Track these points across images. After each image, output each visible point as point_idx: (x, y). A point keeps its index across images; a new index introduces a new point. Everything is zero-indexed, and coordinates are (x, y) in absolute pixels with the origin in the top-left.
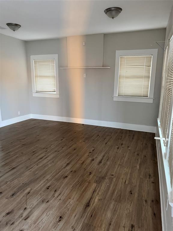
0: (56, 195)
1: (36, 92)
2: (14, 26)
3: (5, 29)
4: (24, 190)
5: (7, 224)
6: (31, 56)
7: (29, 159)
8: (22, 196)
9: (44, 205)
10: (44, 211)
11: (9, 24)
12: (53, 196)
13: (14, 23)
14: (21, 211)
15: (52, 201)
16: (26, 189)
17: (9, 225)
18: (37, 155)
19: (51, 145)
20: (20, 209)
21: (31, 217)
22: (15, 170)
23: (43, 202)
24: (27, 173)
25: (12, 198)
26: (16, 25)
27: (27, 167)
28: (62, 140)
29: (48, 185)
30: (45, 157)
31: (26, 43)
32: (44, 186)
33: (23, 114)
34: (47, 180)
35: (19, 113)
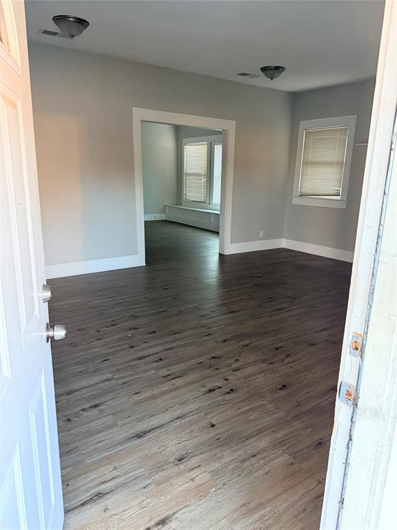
0: (287, 360)
1: (300, 196)
2: (272, 71)
3: (257, 76)
4: (241, 341)
5: (210, 367)
6: (301, 122)
7: (260, 306)
8: (235, 346)
9: (264, 366)
10: (262, 372)
11: (264, 69)
12: (283, 360)
13: (274, 64)
14: (231, 361)
15: (277, 365)
16: (245, 340)
17: (212, 369)
18: (273, 303)
19: (304, 295)
20: (229, 358)
21: (242, 371)
22: (235, 314)
23: (264, 361)
24: (252, 323)
25: (222, 344)
26: (277, 68)
27: (253, 316)
28: (328, 291)
29: (279, 345)
30: (287, 310)
31: (295, 97)
32: (273, 344)
33: (268, 236)
34: (280, 339)
35: (261, 234)
